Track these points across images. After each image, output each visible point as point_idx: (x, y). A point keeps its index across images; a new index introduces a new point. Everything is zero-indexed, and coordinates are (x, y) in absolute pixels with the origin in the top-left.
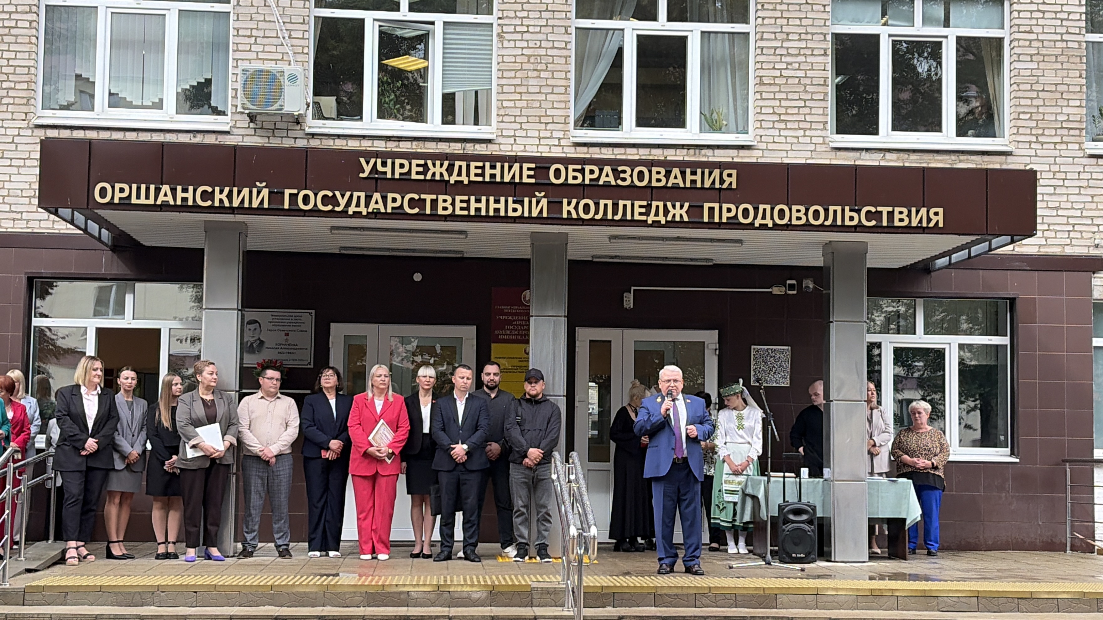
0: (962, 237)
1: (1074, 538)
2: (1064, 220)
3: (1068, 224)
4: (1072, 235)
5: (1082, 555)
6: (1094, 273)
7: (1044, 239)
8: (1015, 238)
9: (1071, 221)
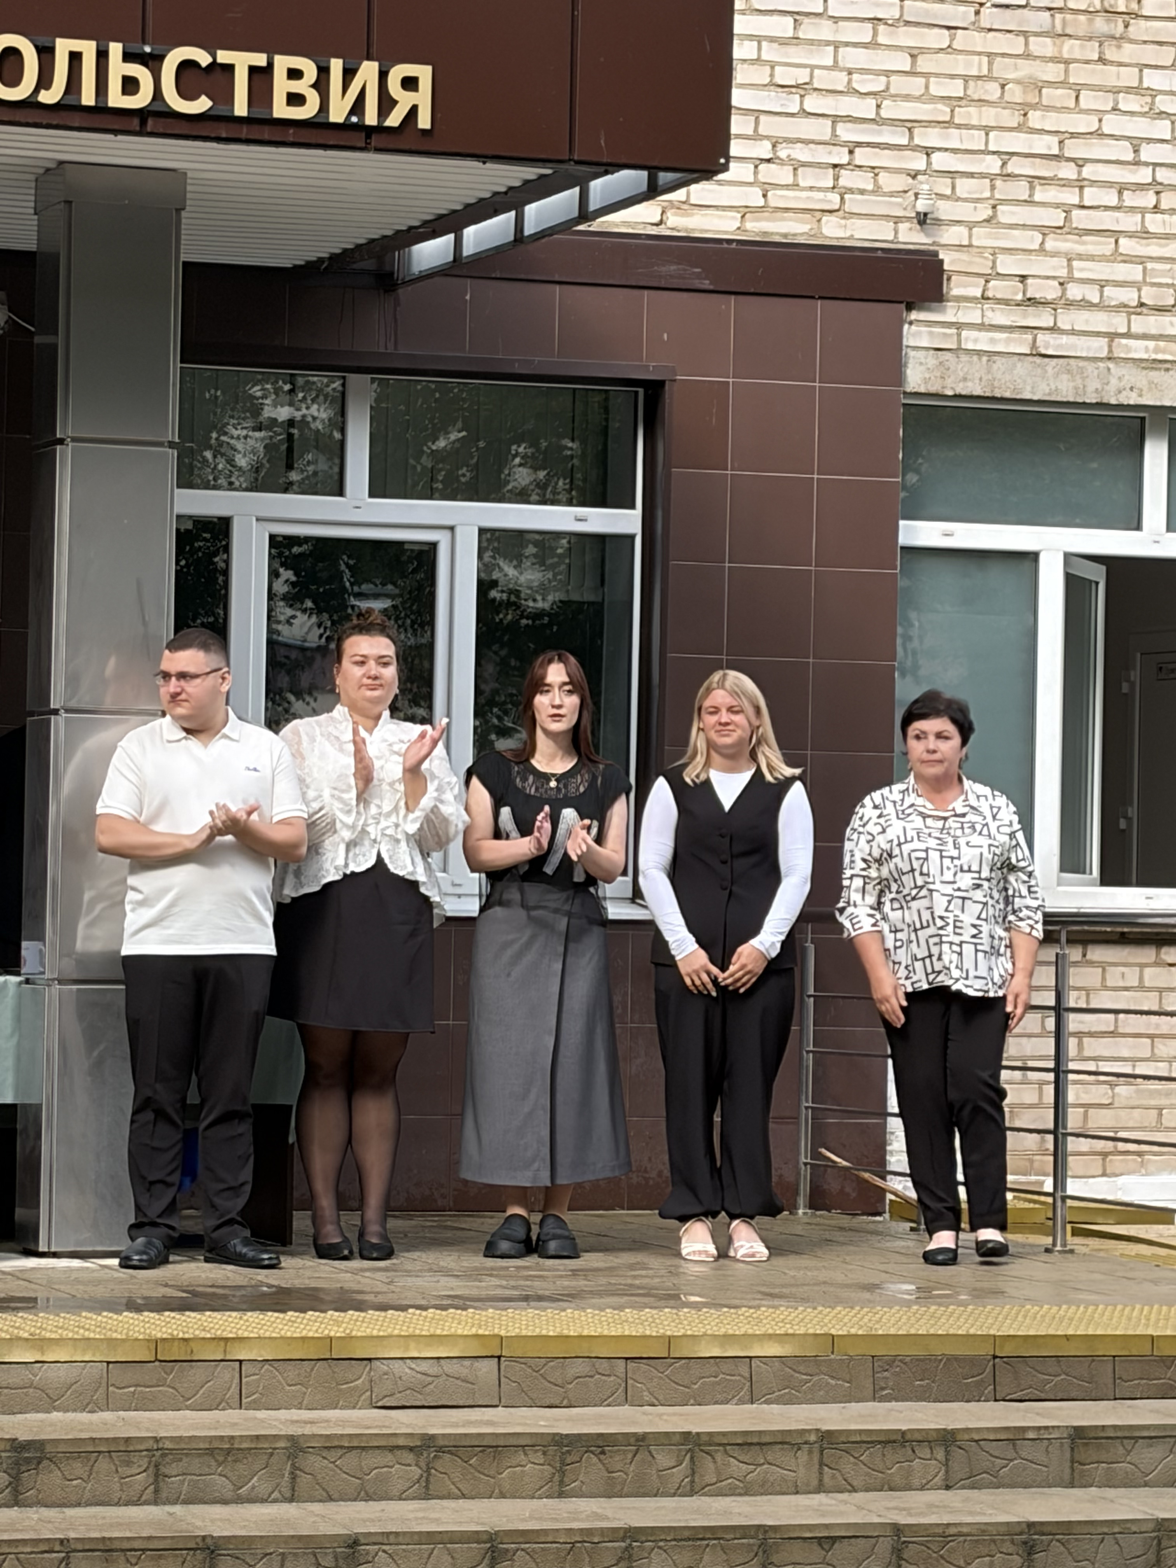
0: (492, 167)
1: (821, 1168)
2: (821, 129)
3: (834, 142)
4: (847, 179)
5: (845, 1221)
6: (910, 307)
7: (758, 192)
8: (664, 177)
9: (846, 133)
